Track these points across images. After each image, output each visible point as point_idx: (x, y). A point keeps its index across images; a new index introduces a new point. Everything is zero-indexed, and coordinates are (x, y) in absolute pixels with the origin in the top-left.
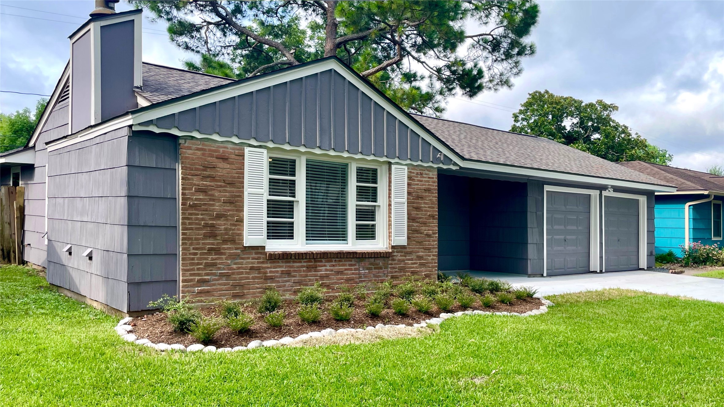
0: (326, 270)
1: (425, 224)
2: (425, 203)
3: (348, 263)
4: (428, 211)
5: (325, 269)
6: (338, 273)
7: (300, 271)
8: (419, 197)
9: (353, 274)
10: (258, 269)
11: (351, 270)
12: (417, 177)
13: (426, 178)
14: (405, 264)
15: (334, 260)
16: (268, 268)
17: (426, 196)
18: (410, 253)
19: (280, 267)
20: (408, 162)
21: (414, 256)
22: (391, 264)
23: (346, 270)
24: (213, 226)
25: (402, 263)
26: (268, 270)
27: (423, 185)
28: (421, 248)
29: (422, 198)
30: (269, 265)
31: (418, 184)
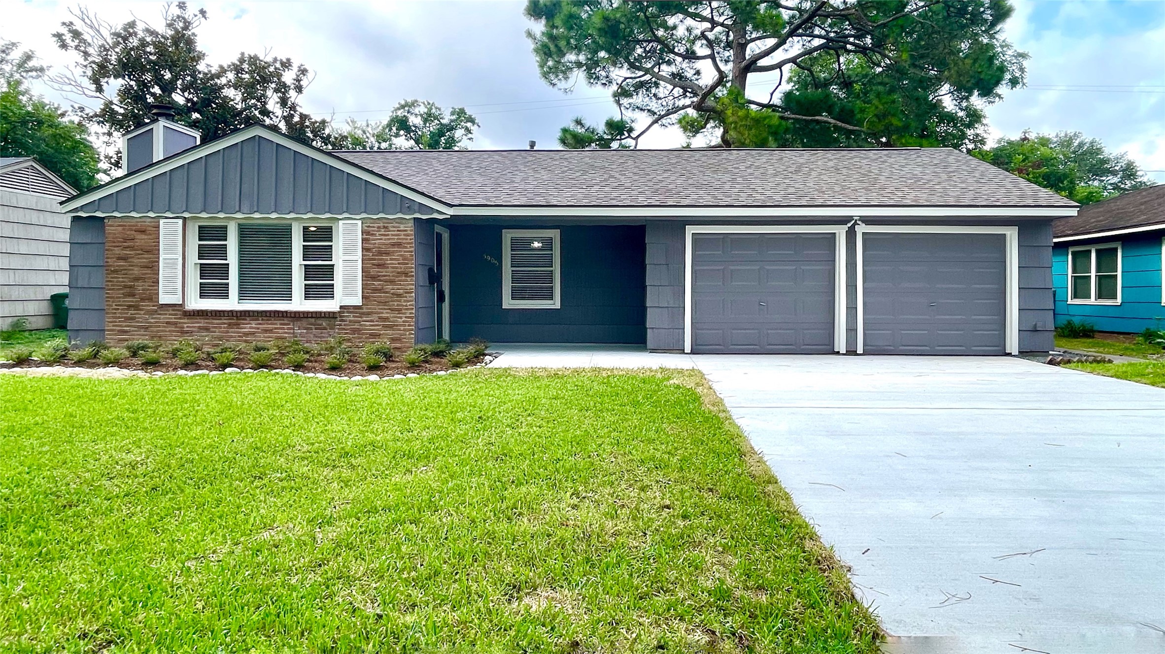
0: (251, 328)
1: (392, 282)
2: (391, 259)
3: (279, 322)
4: (397, 268)
5: (249, 326)
6: (266, 331)
7: (221, 328)
8: (380, 253)
9: (286, 333)
10: (176, 323)
11: (283, 329)
12: (380, 231)
13: (394, 231)
14: (361, 325)
15: (260, 319)
16: (186, 323)
17: (394, 252)
18: (368, 314)
19: (198, 323)
20: (364, 215)
21: (375, 317)
22: (340, 325)
23: (276, 328)
24: (131, 287)
25: (357, 324)
26: (185, 325)
27: (389, 239)
28: (385, 309)
29: (387, 254)
30: (186, 321)
31: (381, 239)
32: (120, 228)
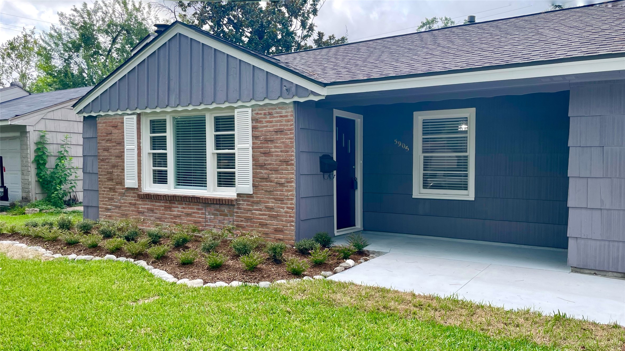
0: (178, 211)
1: (276, 170)
2: (275, 147)
3: (195, 207)
4: (280, 156)
6: (188, 215)
7: (160, 210)
8: (267, 141)
9: (200, 217)
11: (198, 213)
12: (265, 118)
13: (277, 117)
14: (252, 214)
15: (184, 203)
16: (140, 204)
17: (277, 139)
18: (258, 203)
19: (147, 204)
20: (253, 102)
21: (262, 206)
22: (237, 213)
23: (194, 213)
24: (111, 173)
25: (249, 212)
26: (140, 206)
27: (273, 126)
28: (271, 198)
29: (272, 141)
30: (141, 202)
31: (267, 126)
32: (104, 125)
